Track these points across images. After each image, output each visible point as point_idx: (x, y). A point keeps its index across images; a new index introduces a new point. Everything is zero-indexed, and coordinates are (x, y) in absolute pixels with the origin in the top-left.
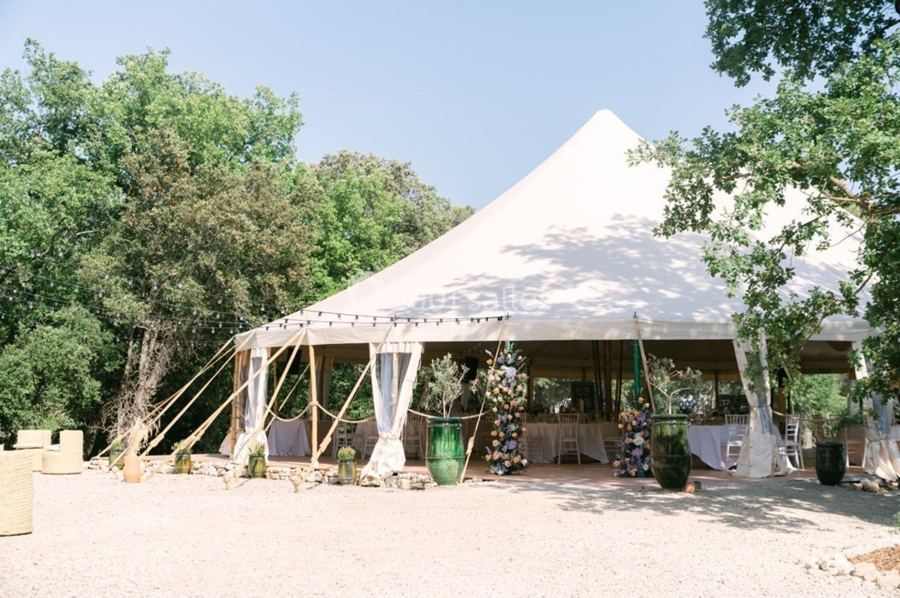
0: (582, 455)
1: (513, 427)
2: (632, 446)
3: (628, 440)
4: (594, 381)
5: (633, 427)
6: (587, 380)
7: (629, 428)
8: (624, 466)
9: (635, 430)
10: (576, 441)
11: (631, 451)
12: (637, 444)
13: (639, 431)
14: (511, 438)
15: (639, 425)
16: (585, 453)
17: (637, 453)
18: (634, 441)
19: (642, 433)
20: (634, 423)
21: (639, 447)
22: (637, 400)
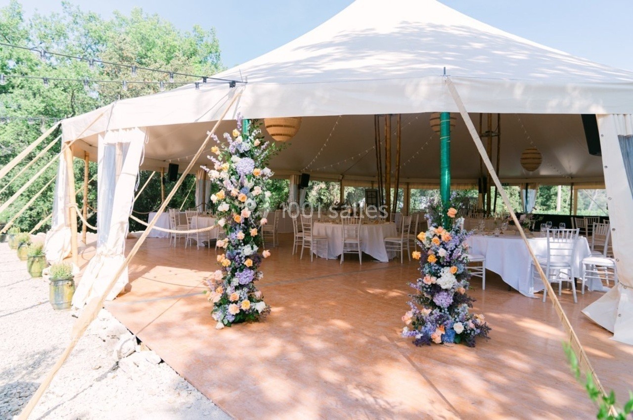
0: (363, 253)
1: (247, 250)
2: (436, 289)
3: (429, 280)
4: (378, 189)
5: (438, 258)
6: (374, 188)
7: (432, 259)
8: (419, 322)
9: (441, 263)
10: (358, 242)
11: (433, 296)
12: (444, 287)
13: (449, 264)
14: (242, 268)
15: (451, 255)
16: (367, 252)
17: (443, 300)
18: (439, 282)
19: (453, 269)
20: (442, 252)
21: (446, 290)
22: (445, 211)
